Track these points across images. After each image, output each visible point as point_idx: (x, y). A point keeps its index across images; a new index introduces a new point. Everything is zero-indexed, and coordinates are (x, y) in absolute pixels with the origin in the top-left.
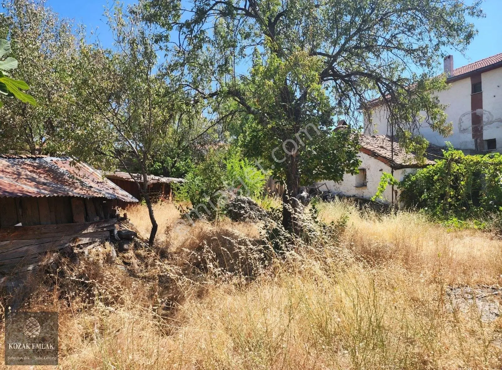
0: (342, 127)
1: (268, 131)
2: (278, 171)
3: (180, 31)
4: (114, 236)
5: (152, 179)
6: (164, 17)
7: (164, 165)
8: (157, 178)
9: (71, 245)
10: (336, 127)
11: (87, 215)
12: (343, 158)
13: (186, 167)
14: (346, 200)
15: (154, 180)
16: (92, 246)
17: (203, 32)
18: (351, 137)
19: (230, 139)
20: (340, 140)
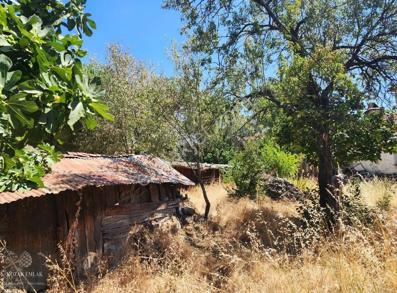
0: (373, 110)
1: (298, 121)
2: (311, 154)
3: (219, 53)
4: (179, 212)
5: (206, 166)
6: (206, 45)
7: (214, 155)
8: (209, 165)
9: (150, 219)
10: (366, 110)
11: (160, 195)
12: (378, 138)
13: (230, 156)
14: (386, 178)
15: (207, 167)
16: (164, 220)
17: (236, 50)
18: (385, 118)
19: (264, 130)
20: (374, 122)
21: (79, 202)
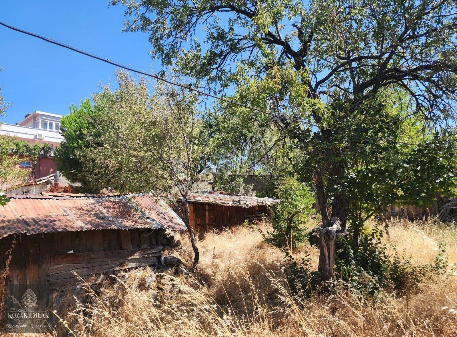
9: (118, 269)
21: (10, 251)
